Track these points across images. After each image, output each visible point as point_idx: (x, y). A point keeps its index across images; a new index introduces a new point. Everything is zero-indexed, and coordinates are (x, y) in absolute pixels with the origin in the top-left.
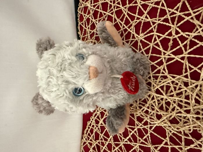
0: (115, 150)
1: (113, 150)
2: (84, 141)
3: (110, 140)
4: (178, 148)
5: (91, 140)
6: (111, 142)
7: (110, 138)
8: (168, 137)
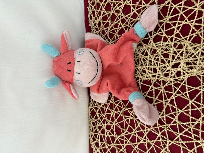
0: (116, 107)
1: (115, 107)
2: (91, 108)
3: (112, 101)
4: (159, 88)
5: (97, 105)
6: (112, 103)
7: (111, 100)
8: (152, 84)
